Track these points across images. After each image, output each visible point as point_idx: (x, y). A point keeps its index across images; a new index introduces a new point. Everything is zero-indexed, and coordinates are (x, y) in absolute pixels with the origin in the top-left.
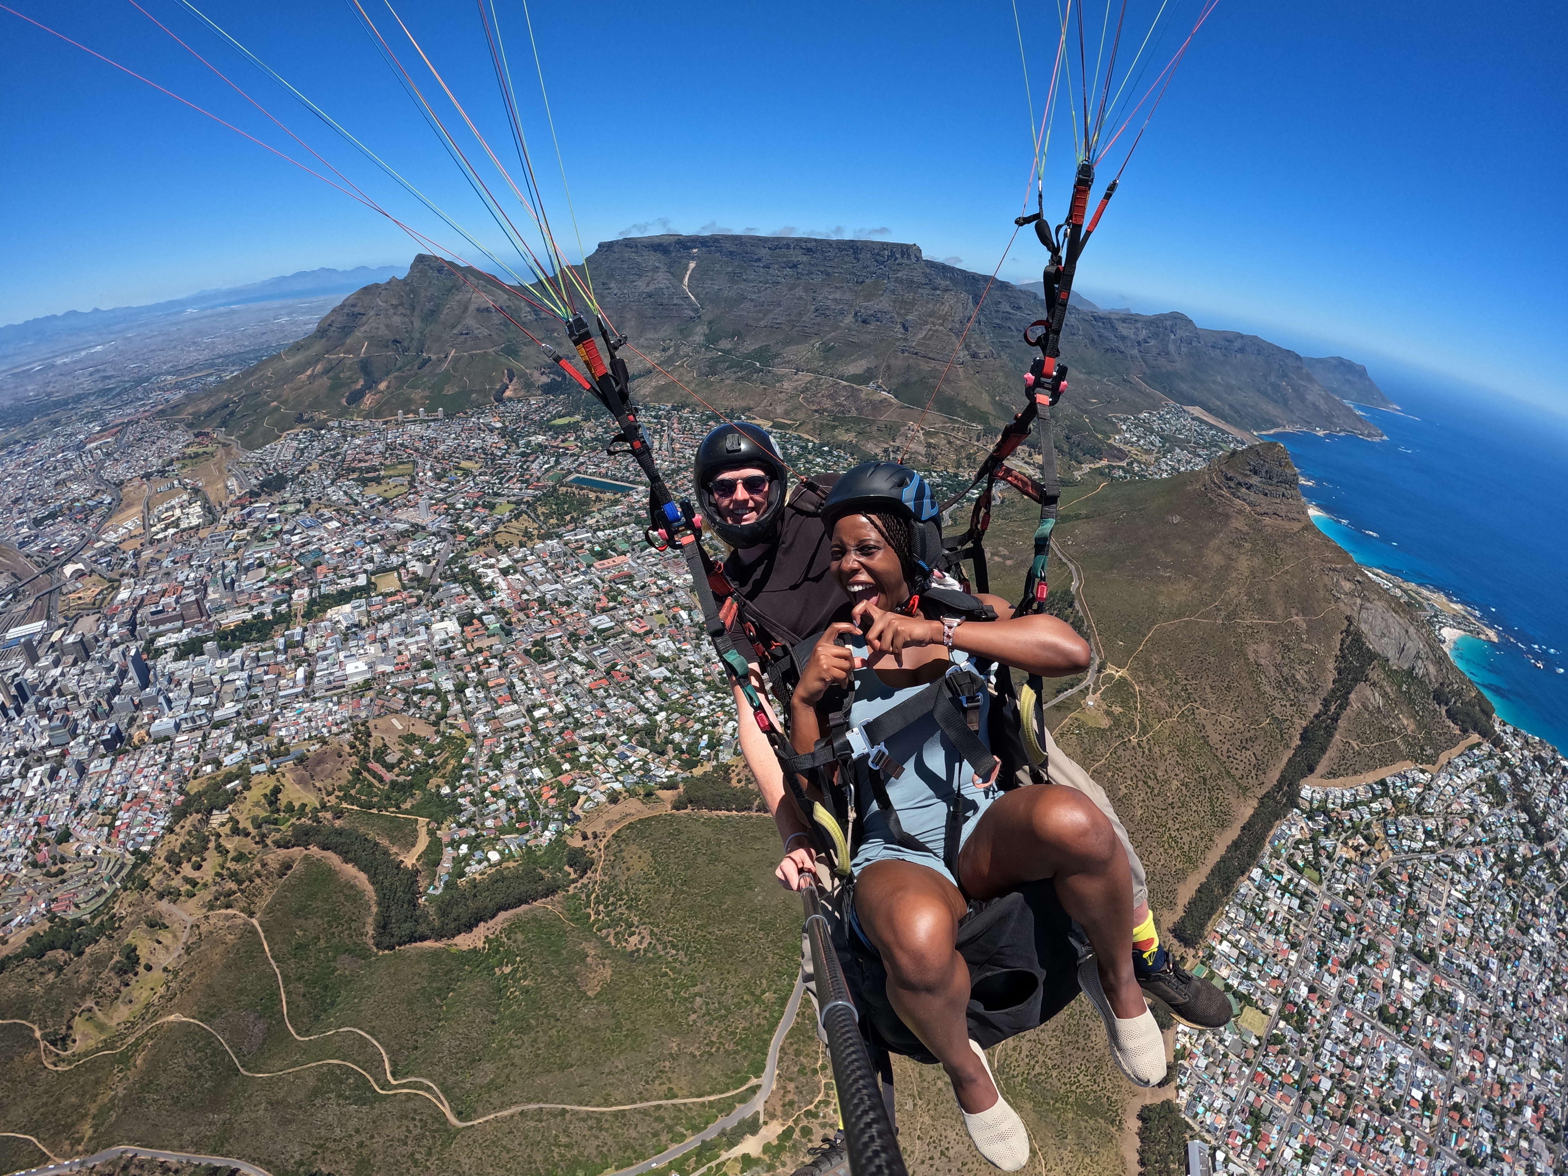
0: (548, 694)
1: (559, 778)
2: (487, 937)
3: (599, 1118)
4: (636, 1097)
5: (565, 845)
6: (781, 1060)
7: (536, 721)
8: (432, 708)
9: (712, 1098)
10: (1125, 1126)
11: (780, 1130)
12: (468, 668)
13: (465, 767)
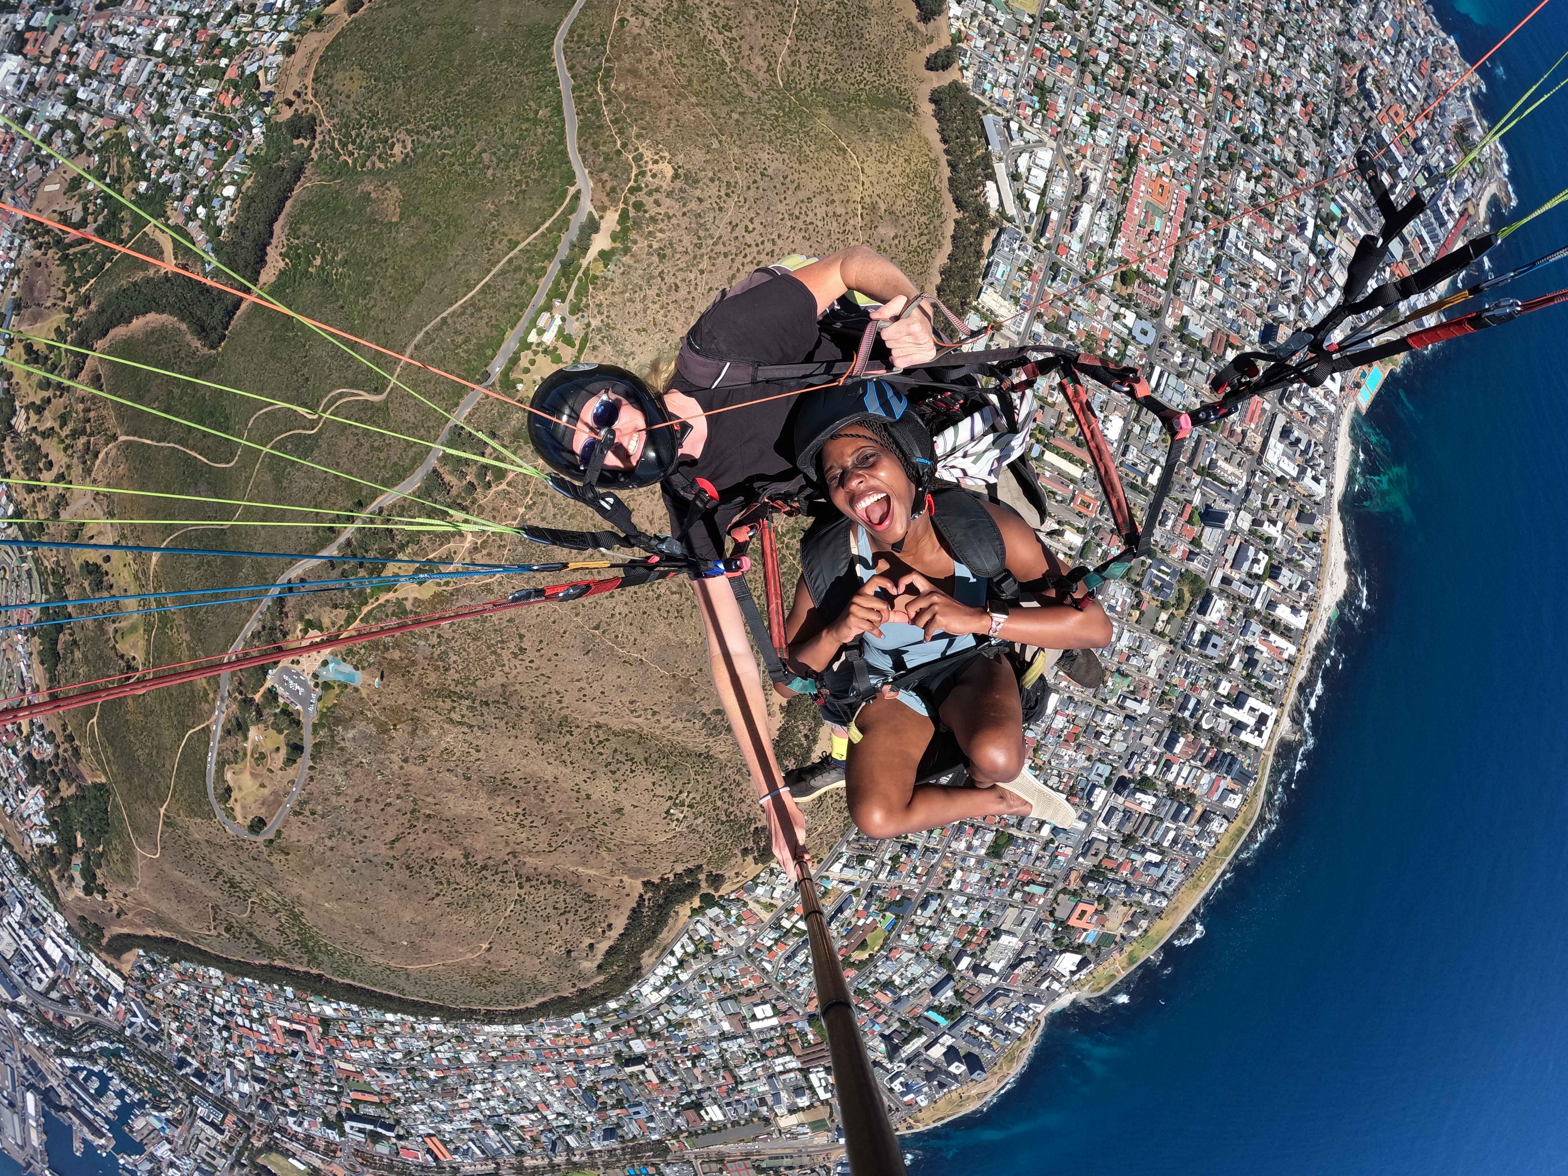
0: (153, 20)
1: (226, 77)
2: (281, 254)
3: (472, 303)
4: (488, 266)
5: (278, 126)
6: (584, 159)
7: (163, 53)
8: (65, 143)
9: (547, 225)
10: (920, 110)
11: (616, 216)
12: (60, 78)
13: (139, 152)
